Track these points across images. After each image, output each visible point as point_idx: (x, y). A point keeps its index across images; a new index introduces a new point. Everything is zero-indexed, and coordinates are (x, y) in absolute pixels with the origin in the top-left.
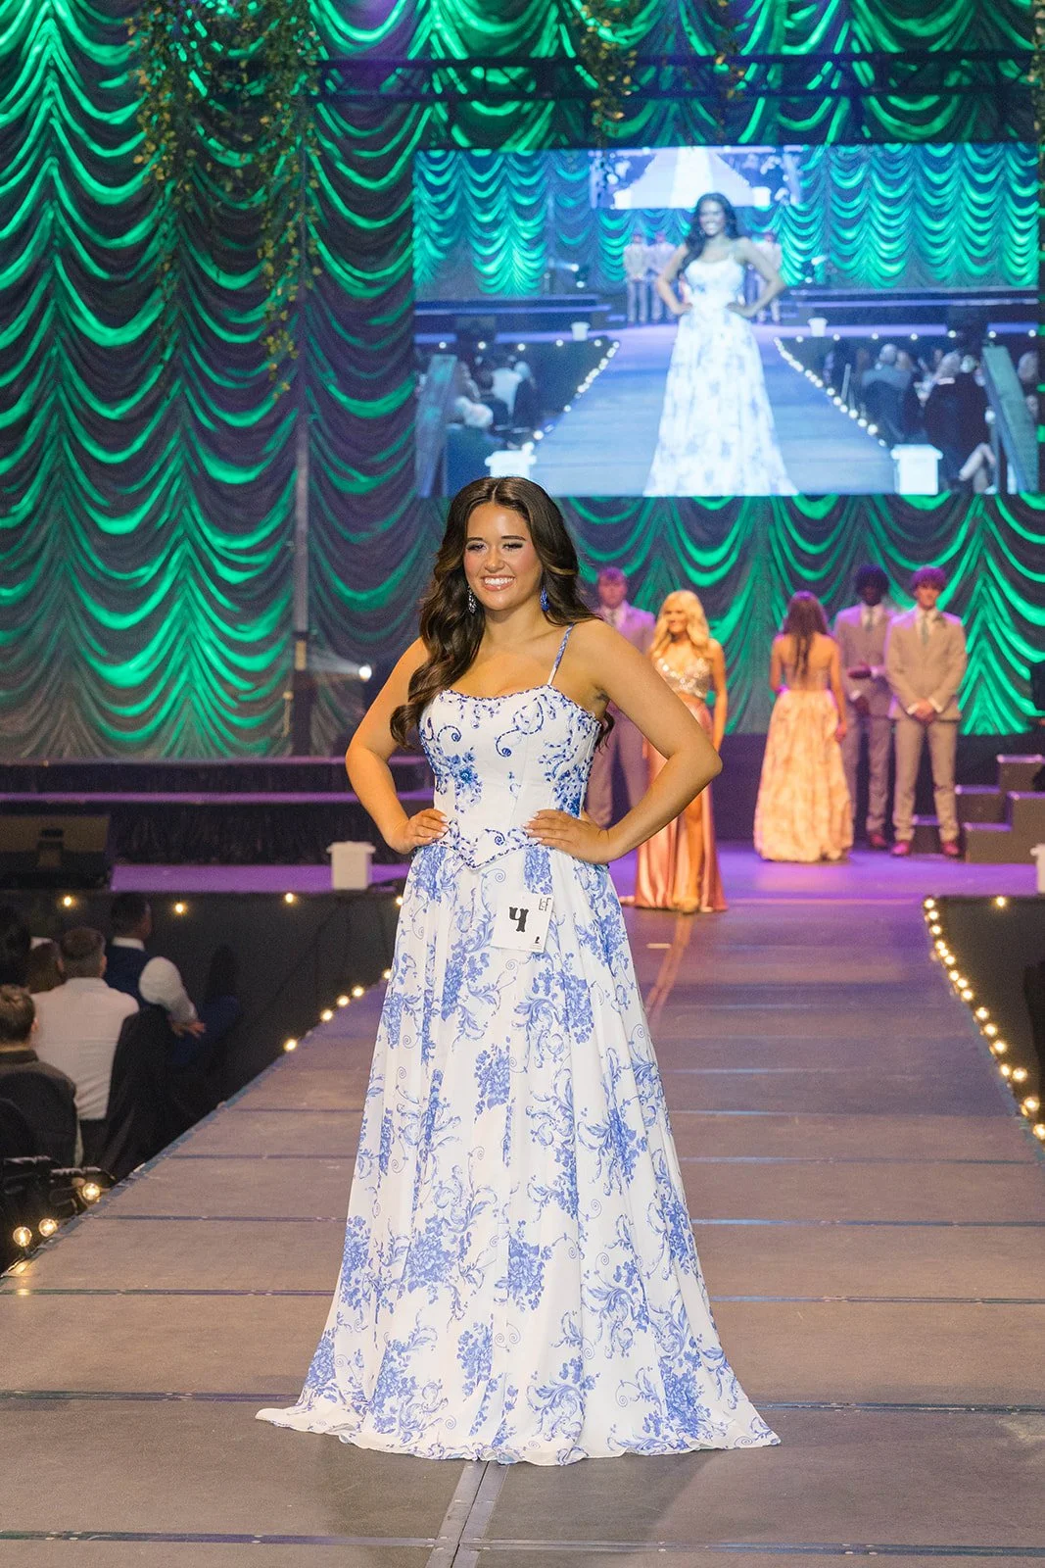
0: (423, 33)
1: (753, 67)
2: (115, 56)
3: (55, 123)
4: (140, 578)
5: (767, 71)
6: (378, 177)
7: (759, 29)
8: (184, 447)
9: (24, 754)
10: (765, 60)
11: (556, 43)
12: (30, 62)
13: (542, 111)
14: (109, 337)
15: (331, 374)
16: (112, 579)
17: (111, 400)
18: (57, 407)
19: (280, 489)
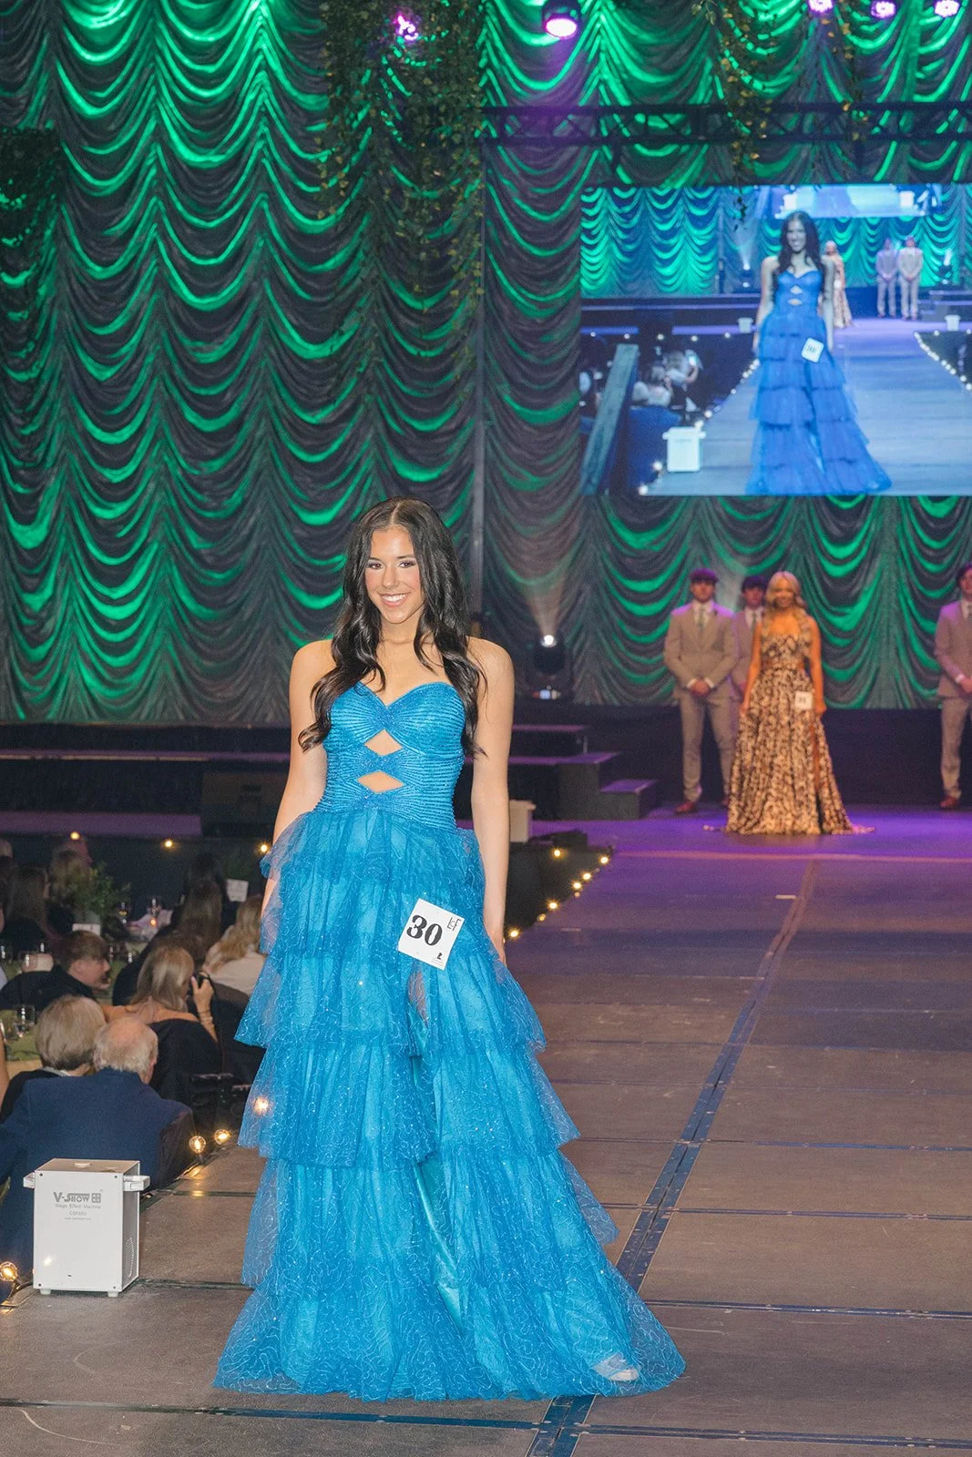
0: (593, 82)
1: (887, 114)
2: (319, 103)
3: (265, 162)
4: (334, 565)
5: (899, 118)
6: (550, 211)
7: (892, 79)
8: (375, 449)
9: (232, 718)
10: (897, 107)
11: (710, 92)
12: (245, 108)
13: (698, 152)
14: (312, 351)
15: (506, 385)
16: (310, 566)
17: (312, 408)
18: (262, 414)
19: (460, 487)
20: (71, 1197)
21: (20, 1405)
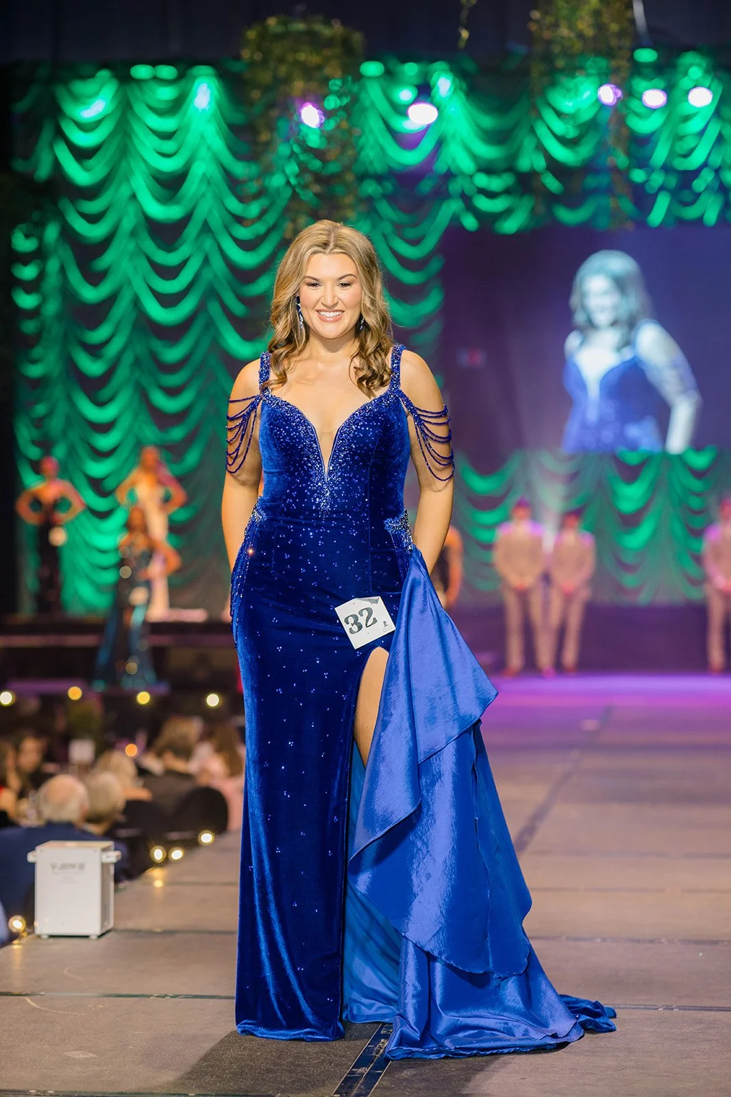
3: (210, 217)
20: (63, 867)
21: (24, 995)
